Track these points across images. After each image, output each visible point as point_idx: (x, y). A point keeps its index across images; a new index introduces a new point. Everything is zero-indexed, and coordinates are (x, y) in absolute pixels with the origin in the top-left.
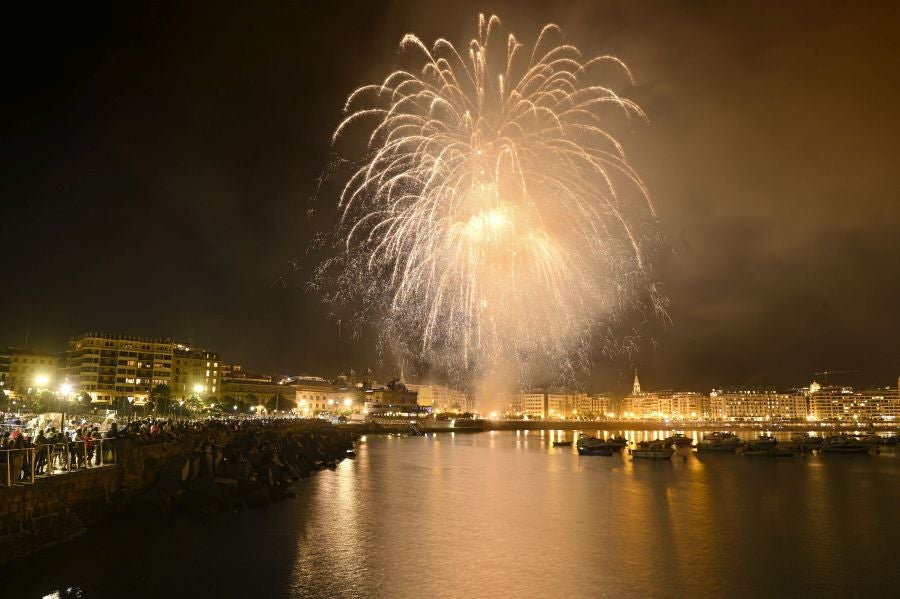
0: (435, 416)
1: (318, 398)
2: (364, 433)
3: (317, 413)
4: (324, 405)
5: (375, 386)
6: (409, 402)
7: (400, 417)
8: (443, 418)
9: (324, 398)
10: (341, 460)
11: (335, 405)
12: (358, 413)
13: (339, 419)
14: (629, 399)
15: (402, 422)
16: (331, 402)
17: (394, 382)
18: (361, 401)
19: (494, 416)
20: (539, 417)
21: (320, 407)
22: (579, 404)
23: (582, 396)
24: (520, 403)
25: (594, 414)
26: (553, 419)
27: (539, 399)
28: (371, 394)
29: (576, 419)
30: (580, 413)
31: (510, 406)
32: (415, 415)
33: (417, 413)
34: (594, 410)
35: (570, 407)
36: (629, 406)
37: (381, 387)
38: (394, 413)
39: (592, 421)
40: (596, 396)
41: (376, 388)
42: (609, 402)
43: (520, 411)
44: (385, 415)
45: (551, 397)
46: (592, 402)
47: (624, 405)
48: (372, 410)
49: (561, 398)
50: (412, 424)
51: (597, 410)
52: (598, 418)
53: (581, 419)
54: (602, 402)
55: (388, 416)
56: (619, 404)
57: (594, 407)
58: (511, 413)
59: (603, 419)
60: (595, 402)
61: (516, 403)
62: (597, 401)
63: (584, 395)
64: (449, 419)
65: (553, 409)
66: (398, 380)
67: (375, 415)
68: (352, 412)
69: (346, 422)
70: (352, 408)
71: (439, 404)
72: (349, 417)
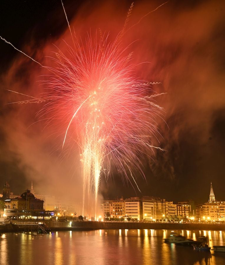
0: (57, 218)
5: (12, 196)
6: (37, 207)
7: (31, 220)
8: (63, 220)
14: (206, 206)
15: (32, 223)
17: (26, 193)
18: (2, 207)
19: (100, 218)
20: (136, 219)
22: (167, 209)
23: (169, 203)
24: (121, 208)
25: (179, 217)
26: (147, 221)
27: (135, 205)
28: (9, 202)
29: (164, 220)
30: (168, 216)
31: (114, 210)
32: (42, 218)
33: (44, 216)
34: (179, 214)
35: (160, 211)
36: (207, 211)
37: (17, 196)
38: (26, 216)
39: (177, 222)
40: (180, 204)
41: (12, 198)
42: (190, 208)
43: (121, 214)
44: (19, 217)
45: (145, 204)
46: (177, 208)
47: (202, 210)
48: (10, 214)
49: (152, 205)
50: (39, 225)
51: (181, 214)
52: (182, 220)
53: (169, 221)
54: (185, 208)
55: (22, 218)
56: (198, 209)
57: (179, 212)
58: (114, 216)
59: (186, 221)
60: (179, 208)
61: (118, 208)
62: (181, 207)
63: (171, 203)
64: (68, 220)
65: (147, 213)
66: (29, 191)
67: (12, 218)
71: (60, 209)
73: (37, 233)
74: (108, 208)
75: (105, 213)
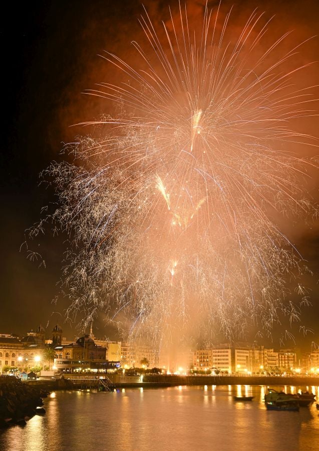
0: (124, 371)
1: (7, 355)
2: (54, 389)
3: (6, 370)
4: (13, 362)
5: (65, 342)
6: (98, 357)
7: (89, 373)
8: (132, 373)
9: (14, 355)
10: (31, 416)
11: (25, 362)
12: (47, 369)
13: (29, 375)
14: (315, 355)
15: (91, 378)
16: (20, 359)
18: (51, 357)
19: (181, 371)
20: (227, 372)
21: (10, 363)
22: (266, 359)
23: (269, 351)
24: (208, 358)
25: (281, 369)
26: (240, 374)
27: (226, 354)
28: (60, 350)
29: (263, 373)
30: (267, 368)
31: (198, 360)
32: (105, 370)
33: (106, 369)
34: (281, 365)
35: (257, 362)
36: (316, 361)
37: (71, 343)
38: (84, 369)
39: (279, 375)
40: (282, 351)
41: (65, 345)
42: (295, 357)
43: (208, 366)
44: (74, 370)
45: (238, 352)
46: (279, 357)
47: (310, 360)
48: (61, 366)
49: (247, 353)
50: (101, 380)
51: (283, 365)
52: (285, 373)
53: (268, 373)
54: (288, 357)
56: (305, 358)
57: (280, 362)
58: (199, 368)
59: (290, 374)
60: (282, 357)
61: (204, 358)
62: (283, 356)
63: (271, 350)
64: (138, 374)
65: (240, 364)
66: (87, 336)
67: (64, 371)
68: (42, 369)
69: (36, 378)
70: (41, 364)
71: (128, 359)
72: (38, 373)
73: (98, 391)
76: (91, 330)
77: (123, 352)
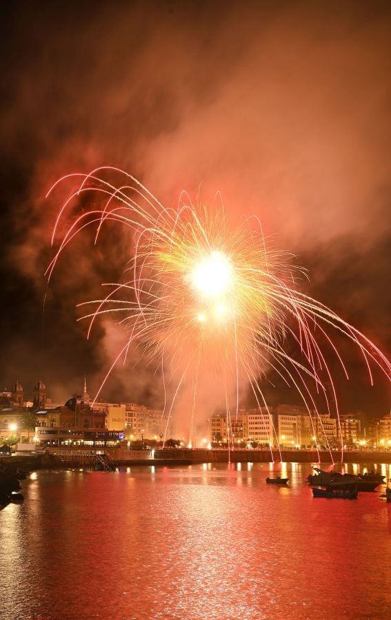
0: (129, 444)
2: (34, 469)
5: (49, 405)
6: (94, 425)
7: (83, 447)
8: (139, 446)
10: (5, 505)
12: (26, 441)
14: (386, 422)
15: (85, 453)
17: (74, 400)
18: (30, 425)
19: (205, 443)
20: (267, 445)
22: (319, 427)
23: (323, 416)
24: (241, 426)
25: (340, 441)
26: (286, 447)
27: (266, 420)
28: (43, 415)
29: (315, 447)
30: (321, 440)
32: (103, 443)
33: (106, 440)
34: (339, 435)
35: (308, 431)
36: (387, 431)
37: (58, 406)
38: (74, 441)
39: (337, 450)
41: (50, 408)
42: (359, 425)
43: (242, 437)
44: (62, 443)
45: (282, 418)
46: (337, 426)
47: (379, 429)
48: (45, 437)
49: (295, 420)
50: (98, 455)
51: (343, 435)
52: (345, 446)
53: (322, 447)
54: (350, 424)
55: (67, 444)
56: (373, 427)
58: (229, 439)
59: (352, 447)
60: (341, 425)
61: (236, 426)
62: (343, 424)
63: (326, 416)
64: (148, 447)
65: (285, 434)
66: (80, 397)
67: (49, 443)
68: (19, 440)
69: (10, 454)
70: (18, 434)
71: (134, 428)
72: (14, 447)
73: (94, 471)
74: (218, 425)
75: (214, 434)
76: (85, 388)
77: (128, 418)
